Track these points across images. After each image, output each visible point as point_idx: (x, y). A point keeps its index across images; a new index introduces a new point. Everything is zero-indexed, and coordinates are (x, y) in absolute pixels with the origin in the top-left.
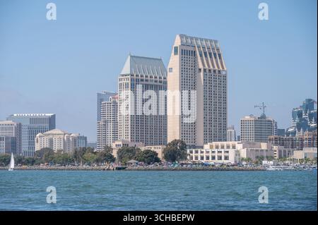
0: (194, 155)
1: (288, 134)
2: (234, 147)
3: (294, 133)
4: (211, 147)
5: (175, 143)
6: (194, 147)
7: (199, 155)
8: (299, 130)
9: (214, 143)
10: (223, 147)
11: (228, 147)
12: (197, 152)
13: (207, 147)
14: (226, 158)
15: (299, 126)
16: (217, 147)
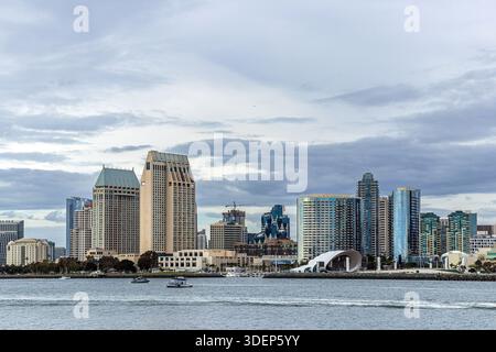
0: (164, 261)
1: (257, 240)
2: (201, 255)
3: (263, 239)
4: (181, 255)
5: (148, 254)
6: (165, 255)
7: (169, 262)
8: (268, 236)
9: (183, 251)
10: (191, 255)
11: (196, 254)
12: (167, 259)
13: (176, 255)
14: (194, 265)
15: (268, 232)
16: (186, 255)
